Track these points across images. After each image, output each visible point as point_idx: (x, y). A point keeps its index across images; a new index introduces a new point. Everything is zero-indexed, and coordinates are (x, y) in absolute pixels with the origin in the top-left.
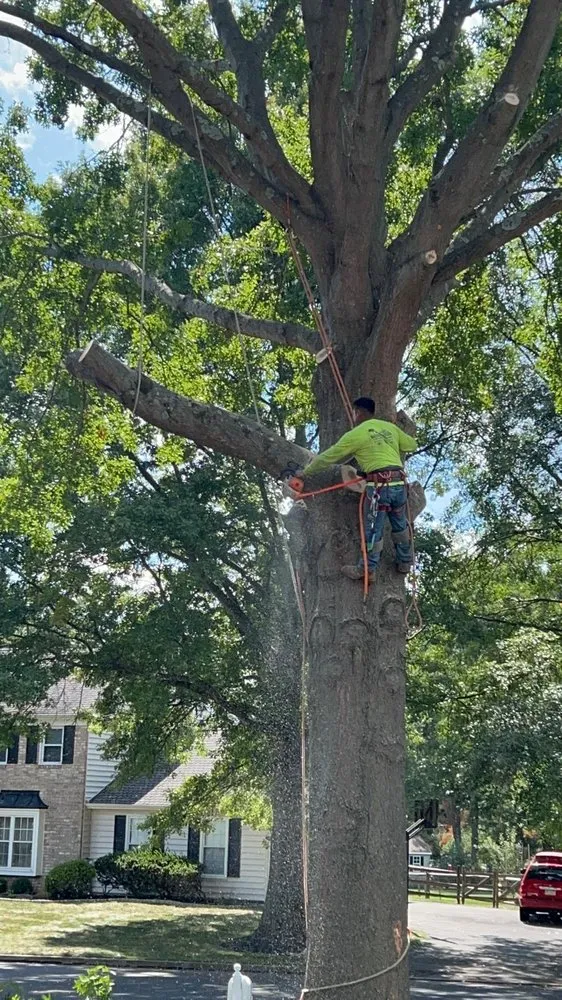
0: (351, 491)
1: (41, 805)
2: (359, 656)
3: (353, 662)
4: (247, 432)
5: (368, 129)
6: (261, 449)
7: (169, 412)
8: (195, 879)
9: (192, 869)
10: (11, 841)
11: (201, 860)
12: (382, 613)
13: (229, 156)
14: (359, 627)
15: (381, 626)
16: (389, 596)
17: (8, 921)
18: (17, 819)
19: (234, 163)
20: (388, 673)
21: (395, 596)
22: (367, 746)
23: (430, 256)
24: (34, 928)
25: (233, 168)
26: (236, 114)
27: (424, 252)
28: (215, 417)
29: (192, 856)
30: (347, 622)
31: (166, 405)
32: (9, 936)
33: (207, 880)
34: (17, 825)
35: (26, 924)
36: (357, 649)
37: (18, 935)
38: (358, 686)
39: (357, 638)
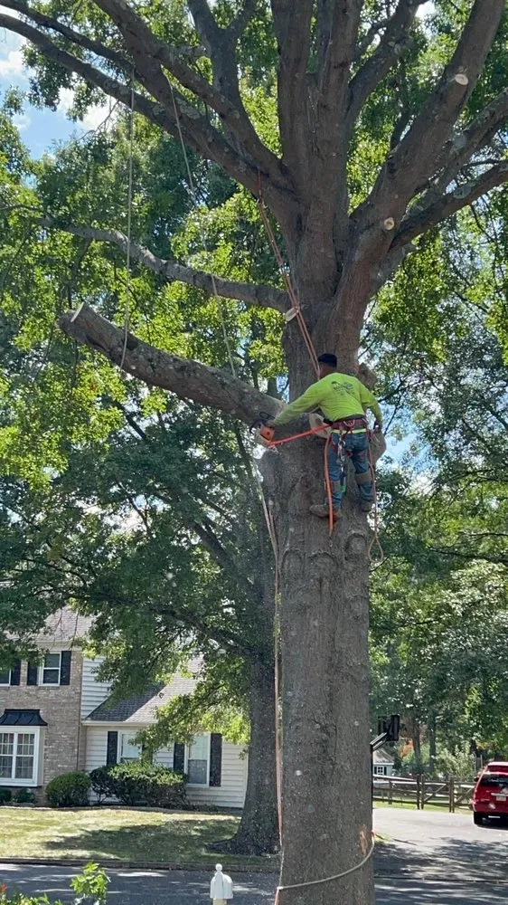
0: (318, 437)
1: (41, 723)
2: (326, 586)
3: (320, 591)
4: (223, 384)
5: (331, 108)
6: (237, 400)
7: (153, 367)
8: (180, 788)
9: (177, 779)
10: (15, 755)
11: (186, 771)
12: (347, 547)
13: (205, 133)
14: (327, 560)
15: (346, 558)
16: (353, 532)
17: (13, 827)
19: (210, 140)
20: (353, 601)
21: (359, 532)
22: (335, 667)
23: (388, 223)
24: (36, 833)
25: (209, 144)
26: (212, 95)
27: (383, 219)
28: (194, 371)
29: (178, 767)
30: (315, 556)
31: (150, 360)
32: (13, 841)
33: (191, 789)
34: (20, 741)
35: (28, 829)
36: (325, 580)
37: (22, 839)
38: (326, 614)
39: (324, 570)
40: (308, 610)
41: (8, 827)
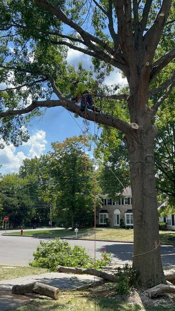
0: (134, 129)
2: (140, 171)
3: (138, 172)
4: (107, 118)
5: (129, 35)
6: (111, 121)
7: (89, 115)
8: (165, 226)
9: (164, 224)
10: (130, 219)
11: (167, 222)
12: (146, 159)
13: (102, 54)
14: (140, 163)
15: (146, 163)
16: (148, 155)
17: (127, 234)
18: (131, 215)
19: (104, 56)
20: (148, 175)
21: (150, 155)
22: (144, 194)
23: (147, 64)
24: (131, 236)
25: (104, 57)
26: (100, 42)
27: (146, 63)
28: (100, 115)
29: (165, 221)
30: (136, 163)
31: (88, 114)
32: (125, 237)
33: (168, 226)
34: (131, 216)
35: (130, 235)
36: (139, 169)
37: (127, 237)
38: (140, 178)
39: (139, 166)
40: (135, 178)
41: (125, 234)
